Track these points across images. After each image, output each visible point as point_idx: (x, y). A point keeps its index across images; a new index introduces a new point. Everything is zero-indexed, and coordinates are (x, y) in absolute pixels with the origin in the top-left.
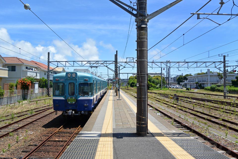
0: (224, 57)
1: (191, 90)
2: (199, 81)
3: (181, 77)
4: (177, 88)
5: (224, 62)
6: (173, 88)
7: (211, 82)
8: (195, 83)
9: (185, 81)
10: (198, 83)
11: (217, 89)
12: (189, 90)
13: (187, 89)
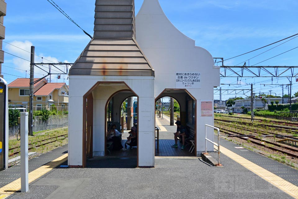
0: (252, 85)
1: (233, 115)
2: (245, 106)
3: (231, 100)
4: (222, 113)
5: (252, 90)
6: (218, 112)
7: (256, 107)
8: (241, 108)
9: (233, 105)
10: (244, 108)
11: (257, 114)
12: (231, 115)
13: (230, 114)
